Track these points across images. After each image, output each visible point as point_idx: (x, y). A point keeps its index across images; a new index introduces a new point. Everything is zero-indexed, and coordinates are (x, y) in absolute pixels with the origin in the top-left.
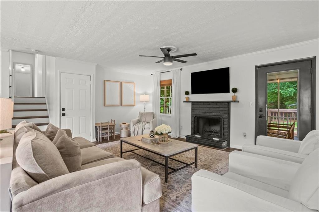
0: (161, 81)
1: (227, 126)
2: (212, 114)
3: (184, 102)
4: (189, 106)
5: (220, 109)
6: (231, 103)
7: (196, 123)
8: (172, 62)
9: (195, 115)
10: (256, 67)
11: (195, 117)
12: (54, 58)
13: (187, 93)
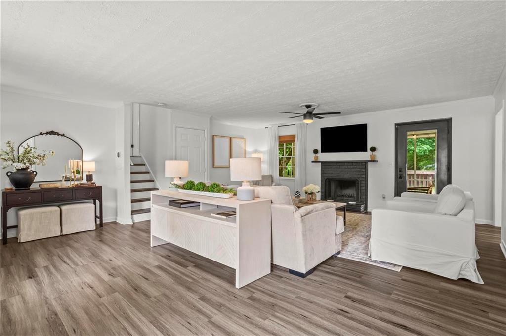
0: (280, 137)
1: (364, 188)
2: (347, 175)
3: (313, 162)
4: (318, 167)
5: (357, 170)
6: (369, 163)
7: (327, 186)
8: (313, 119)
9: (326, 178)
10: (396, 125)
11: (326, 179)
12: (170, 110)
13: (316, 152)
